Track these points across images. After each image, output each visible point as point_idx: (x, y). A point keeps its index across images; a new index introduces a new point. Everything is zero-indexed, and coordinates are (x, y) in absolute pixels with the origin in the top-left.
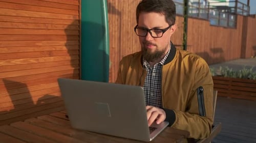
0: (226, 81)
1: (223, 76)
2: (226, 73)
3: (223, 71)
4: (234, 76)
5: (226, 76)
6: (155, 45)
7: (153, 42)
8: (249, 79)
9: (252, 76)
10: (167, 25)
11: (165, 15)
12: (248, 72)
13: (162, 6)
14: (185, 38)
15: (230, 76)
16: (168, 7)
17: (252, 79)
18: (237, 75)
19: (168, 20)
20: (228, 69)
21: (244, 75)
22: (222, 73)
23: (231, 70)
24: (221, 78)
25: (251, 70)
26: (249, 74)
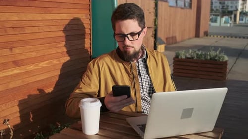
0: (196, 63)
1: (193, 58)
2: (195, 56)
3: (193, 54)
4: (203, 58)
5: (196, 58)
6: (133, 47)
7: (132, 45)
8: (216, 60)
9: (219, 58)
10: (140, 29)
11: (138, 20)
12: (215, 54)
13: (134, 13)
14: (156, 23)
15: (199, 58)
16: (139, 13)
17: (219, 61)
18: (205, 57)
19: (141, 25)
20: (197, 52)
21: (212, 56)
22: (192, 56)
23: (200, 53)
24: (191, 60)
25: (218, 52)
26: (216, 56)
